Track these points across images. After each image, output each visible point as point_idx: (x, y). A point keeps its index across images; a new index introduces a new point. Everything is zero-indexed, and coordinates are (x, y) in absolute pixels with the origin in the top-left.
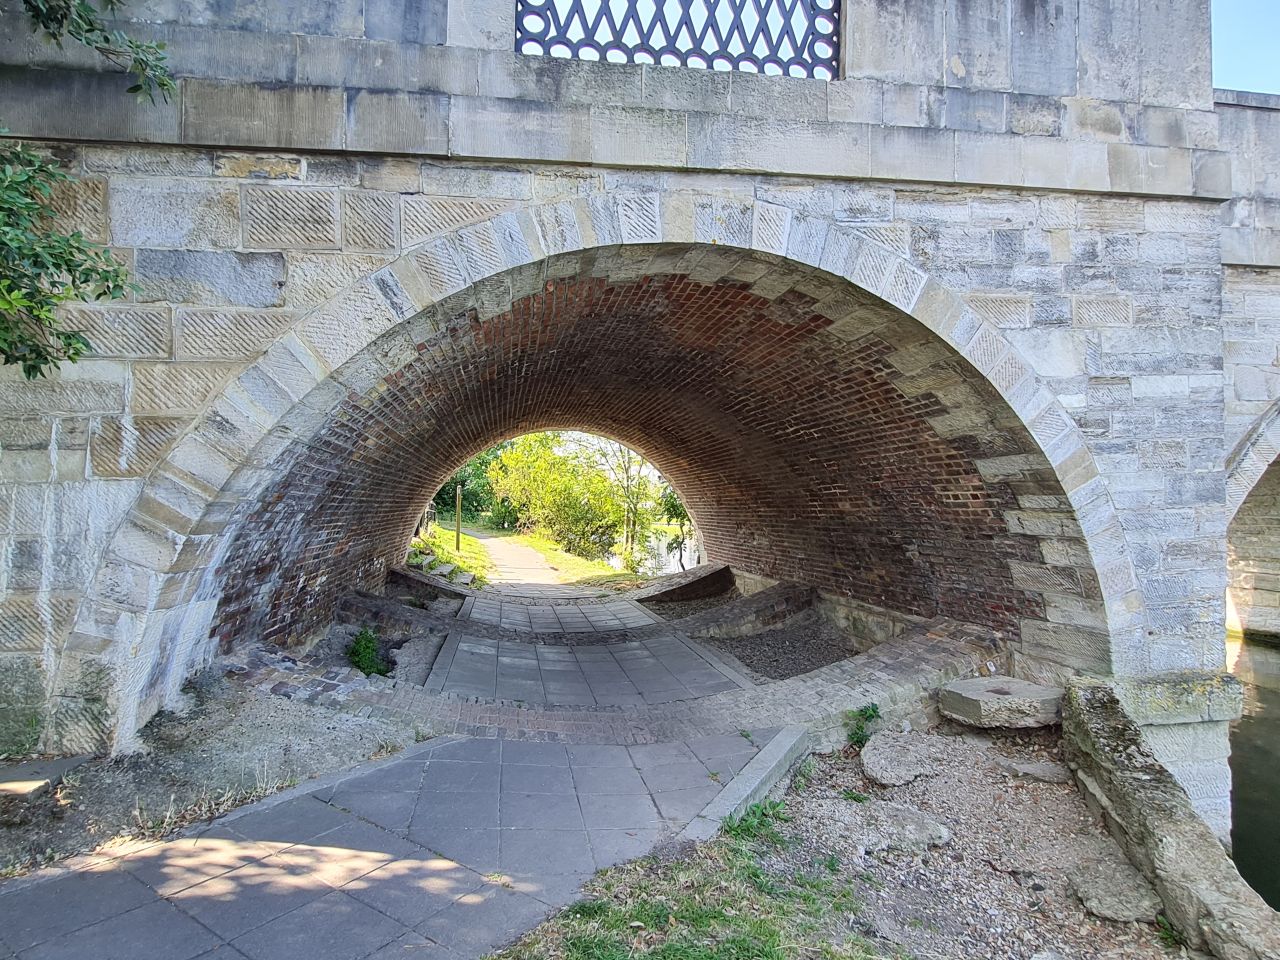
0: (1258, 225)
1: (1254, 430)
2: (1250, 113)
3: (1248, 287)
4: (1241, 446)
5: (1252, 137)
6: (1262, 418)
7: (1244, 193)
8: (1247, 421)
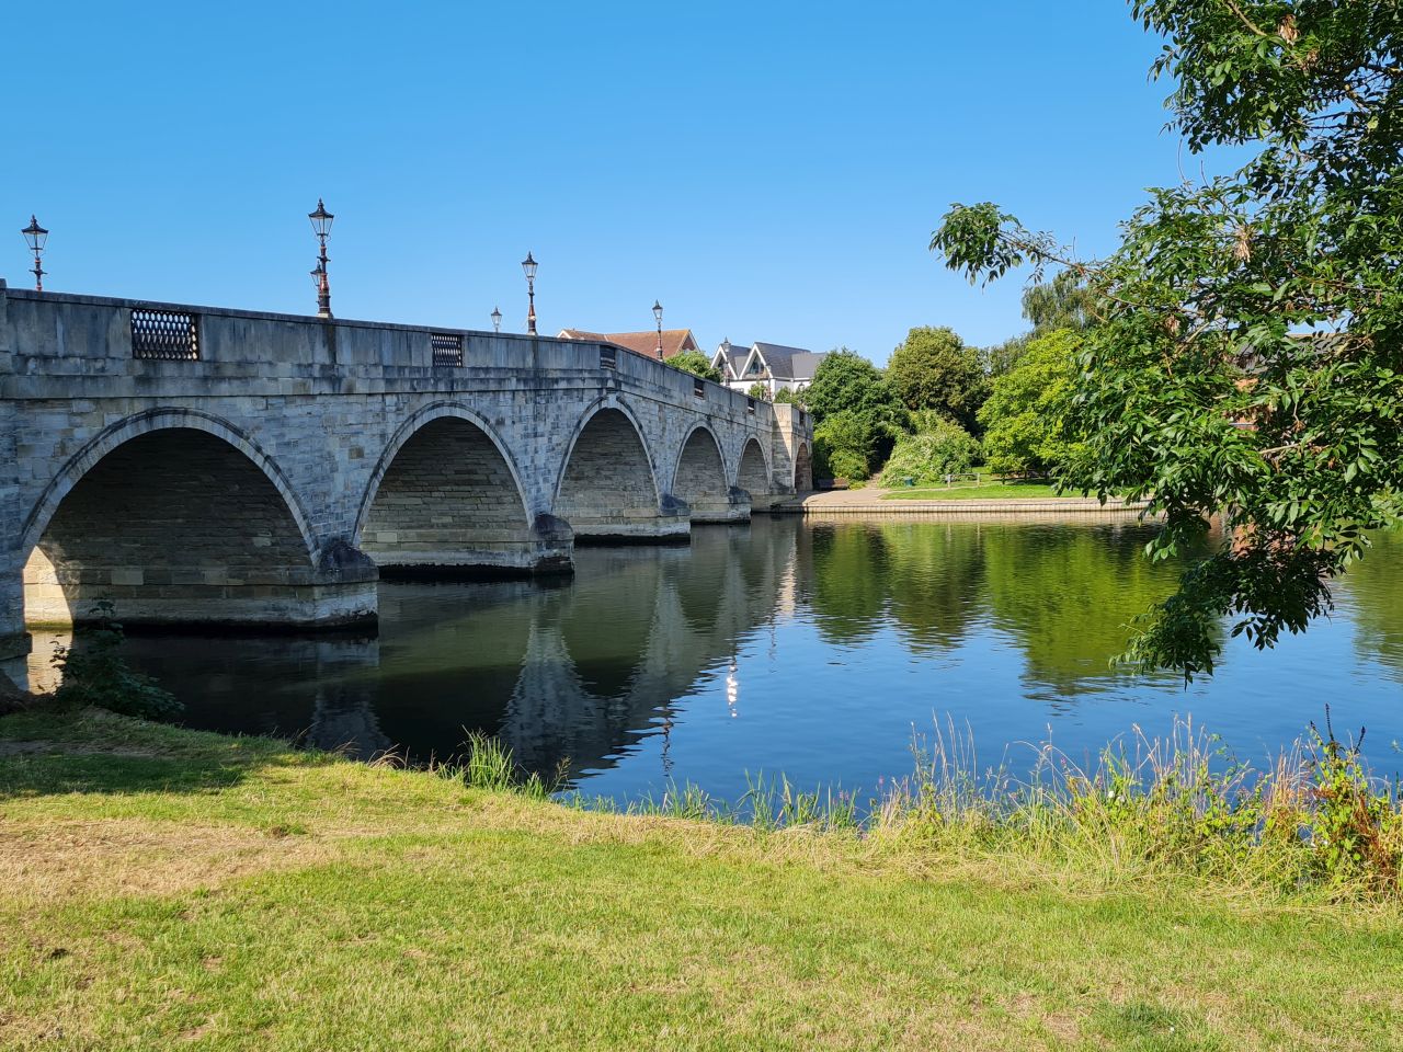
0: (41, 373)
1: (43, 496)
2: (33, 304)
3: (36, 411)
4: (36, 507)
5: (36, 319)
6: (47, 489)
7: (32, 353)
8: (39, 491)
